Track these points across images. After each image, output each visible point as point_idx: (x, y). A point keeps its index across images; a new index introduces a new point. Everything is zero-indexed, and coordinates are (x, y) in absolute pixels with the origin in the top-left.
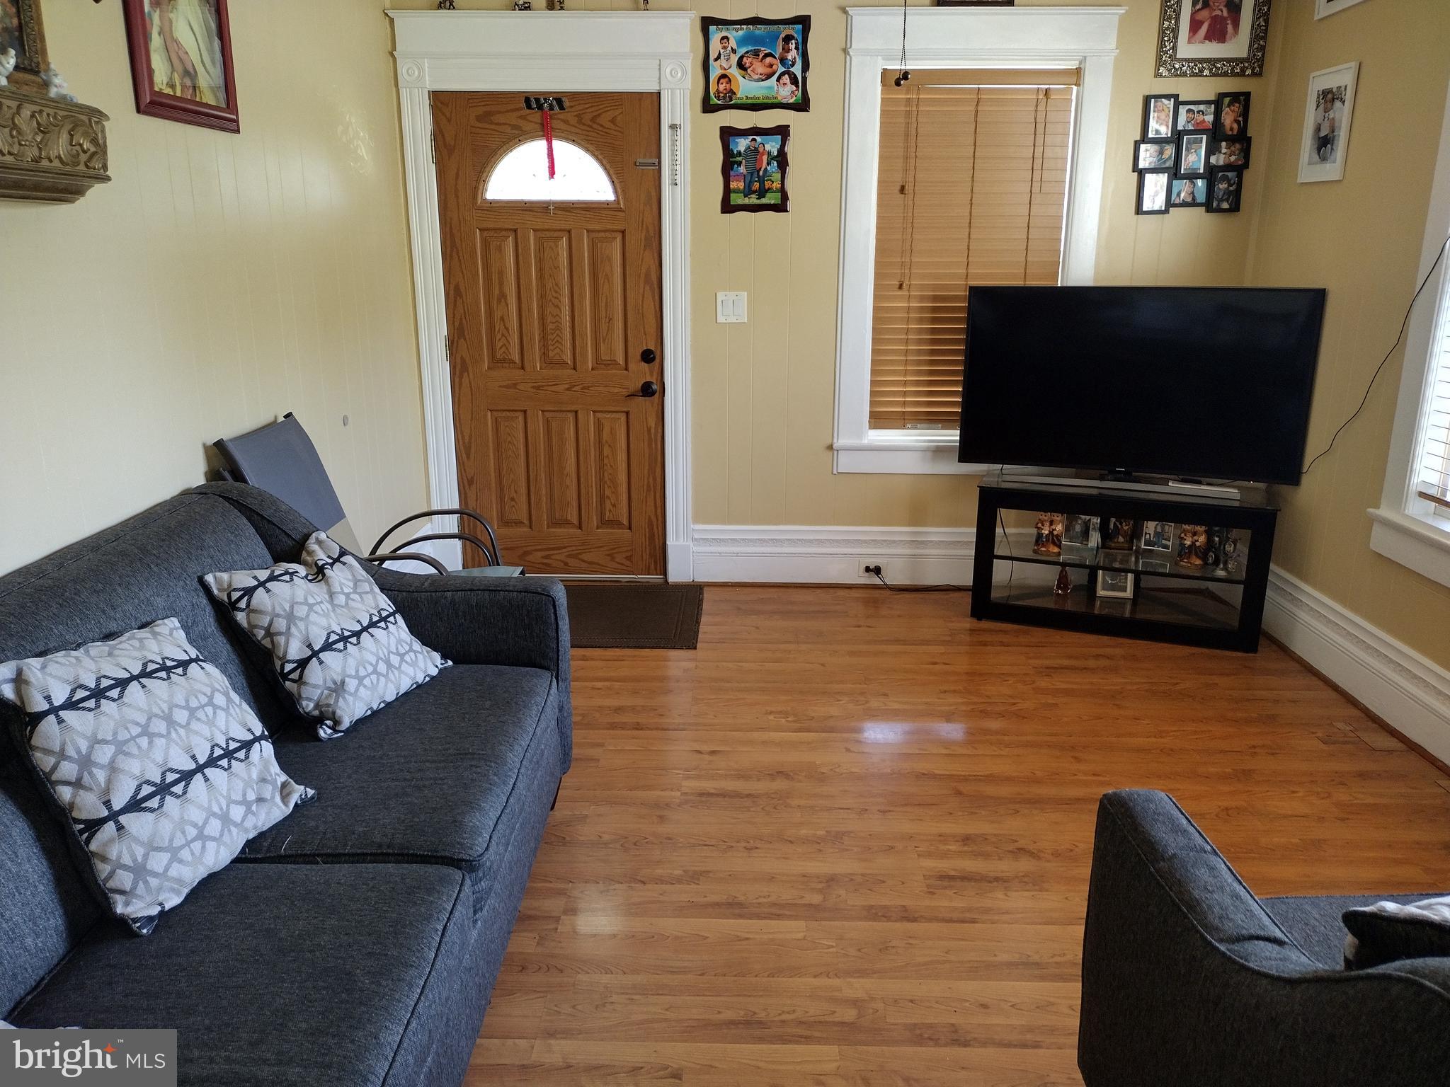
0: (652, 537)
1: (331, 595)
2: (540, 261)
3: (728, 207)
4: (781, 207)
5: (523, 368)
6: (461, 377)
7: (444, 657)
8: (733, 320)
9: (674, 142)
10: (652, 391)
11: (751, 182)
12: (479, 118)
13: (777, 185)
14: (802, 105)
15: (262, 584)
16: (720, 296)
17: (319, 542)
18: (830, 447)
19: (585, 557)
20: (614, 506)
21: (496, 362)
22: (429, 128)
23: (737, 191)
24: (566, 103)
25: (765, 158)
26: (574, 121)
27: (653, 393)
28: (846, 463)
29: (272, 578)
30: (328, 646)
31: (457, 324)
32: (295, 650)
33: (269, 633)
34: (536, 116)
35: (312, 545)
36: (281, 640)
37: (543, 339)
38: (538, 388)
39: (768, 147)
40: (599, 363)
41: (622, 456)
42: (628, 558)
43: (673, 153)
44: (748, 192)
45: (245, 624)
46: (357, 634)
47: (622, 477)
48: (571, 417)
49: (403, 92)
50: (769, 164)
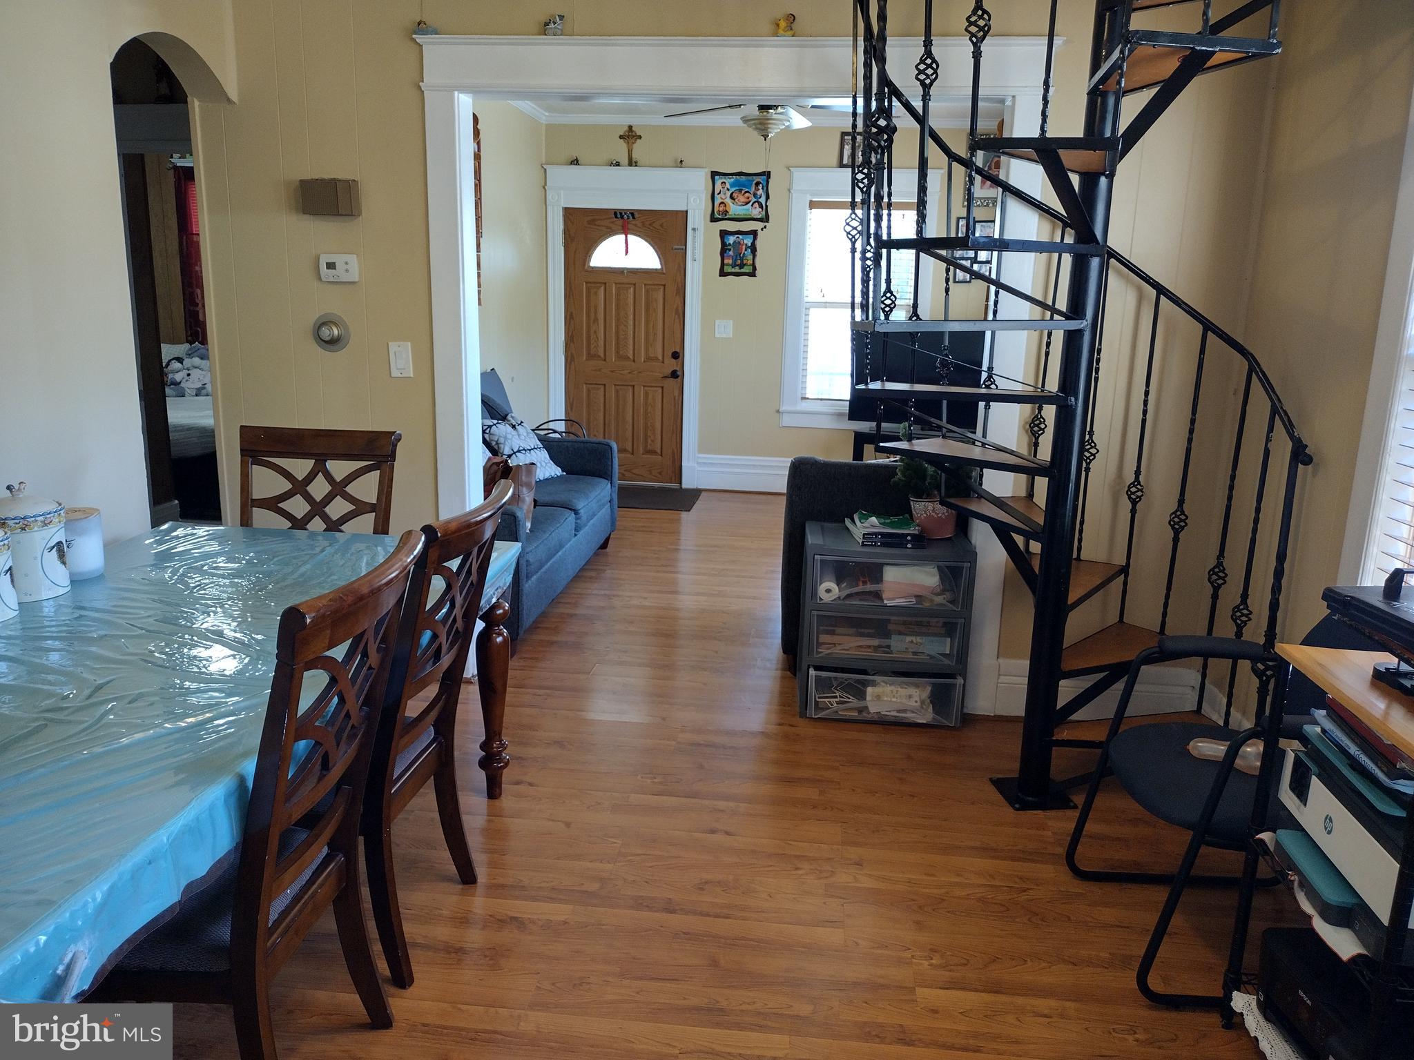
0: (674, 461)
1: (519, 435)
2: (618, 300)
3: (723, 273)
4: (753, 274)
5: (605, 360)
6: (571, 363)
7: (563, 471)
8: (724, 336)
9: (694, 237)
10: (677, 375)
11: (736, 260)
12: (589, 222)
13: (750, 262)
14: (766, 219)
15: (495, 425)
16: (717, 322)
17: (512, 417)
18: (778, 411)
19: (634, 471)
20: (653, 441)
21: (591, 356)
22: (562, 227)
23: (728, 265)
24: (636, 215)
25: (744, 247)
26: (639, 224)
27: (677, 377)
28: (787, 420)
29: (497, 423)
30: (519, 451)
31: (570, 334)
32: (507, 451)
33: (497, 443)
34: (620, 222)
35: (509, 418)
36: (502, 446)
37: (617, 344)
38: (612, 371)
39: (745, 242)
40: (649, 359)
41: (659, 413)
42: (660, 473)
43: (694, 242)
44: (734, 266)
45: (488, 439)
46: (530, 450)
47: (658, 425)
48: (631, 389)
49: (549, 208)
50: (746, 250)
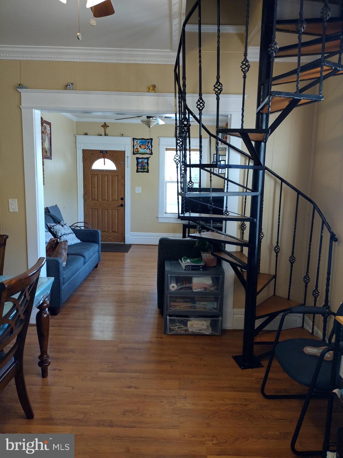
0: (122, 235)
1: (64, 229)
2: (102, 180)
3: (137, 171)
4: (148, 172)
5: (98, 201)
6: (85, 202)
7: (81, 241)
8: (138, 192)
9: (128, 160)
10: (123, 205)
11: (142, 167)
12: (92, 154)
13: (147, 168)
14: (151, 154)
15: (55, 225)
16: (136, 188)
17: (62, 222)
18: (157, 217)
19: (108, 238)
20: (115, 228)
21: (93, 199)
22: (82, 156)
23: (139, 169)
24: (108, 152)
25: (144, 163)
26: (109, 155)
27: (123, 206)
28: (160, 220)
29: (56, 225)
30: (64, 235)
31: (85, 192)
32: (60, 235)
33: (56, 232)
34: (102, 154)
35: (61, 222)
36: (58, 233)
37: (102, 195)
38: (100, 204)
39: (145, 161)
40: (113, 200)
41: (117, 219)
42: (117, 239)
43: (127, 161)
44: (141, 169)
45: (53, 231)
46: (68, 234)
47: (116, 223)
48: (107, 210)
49: (77, 149)
50: (145, 164)
